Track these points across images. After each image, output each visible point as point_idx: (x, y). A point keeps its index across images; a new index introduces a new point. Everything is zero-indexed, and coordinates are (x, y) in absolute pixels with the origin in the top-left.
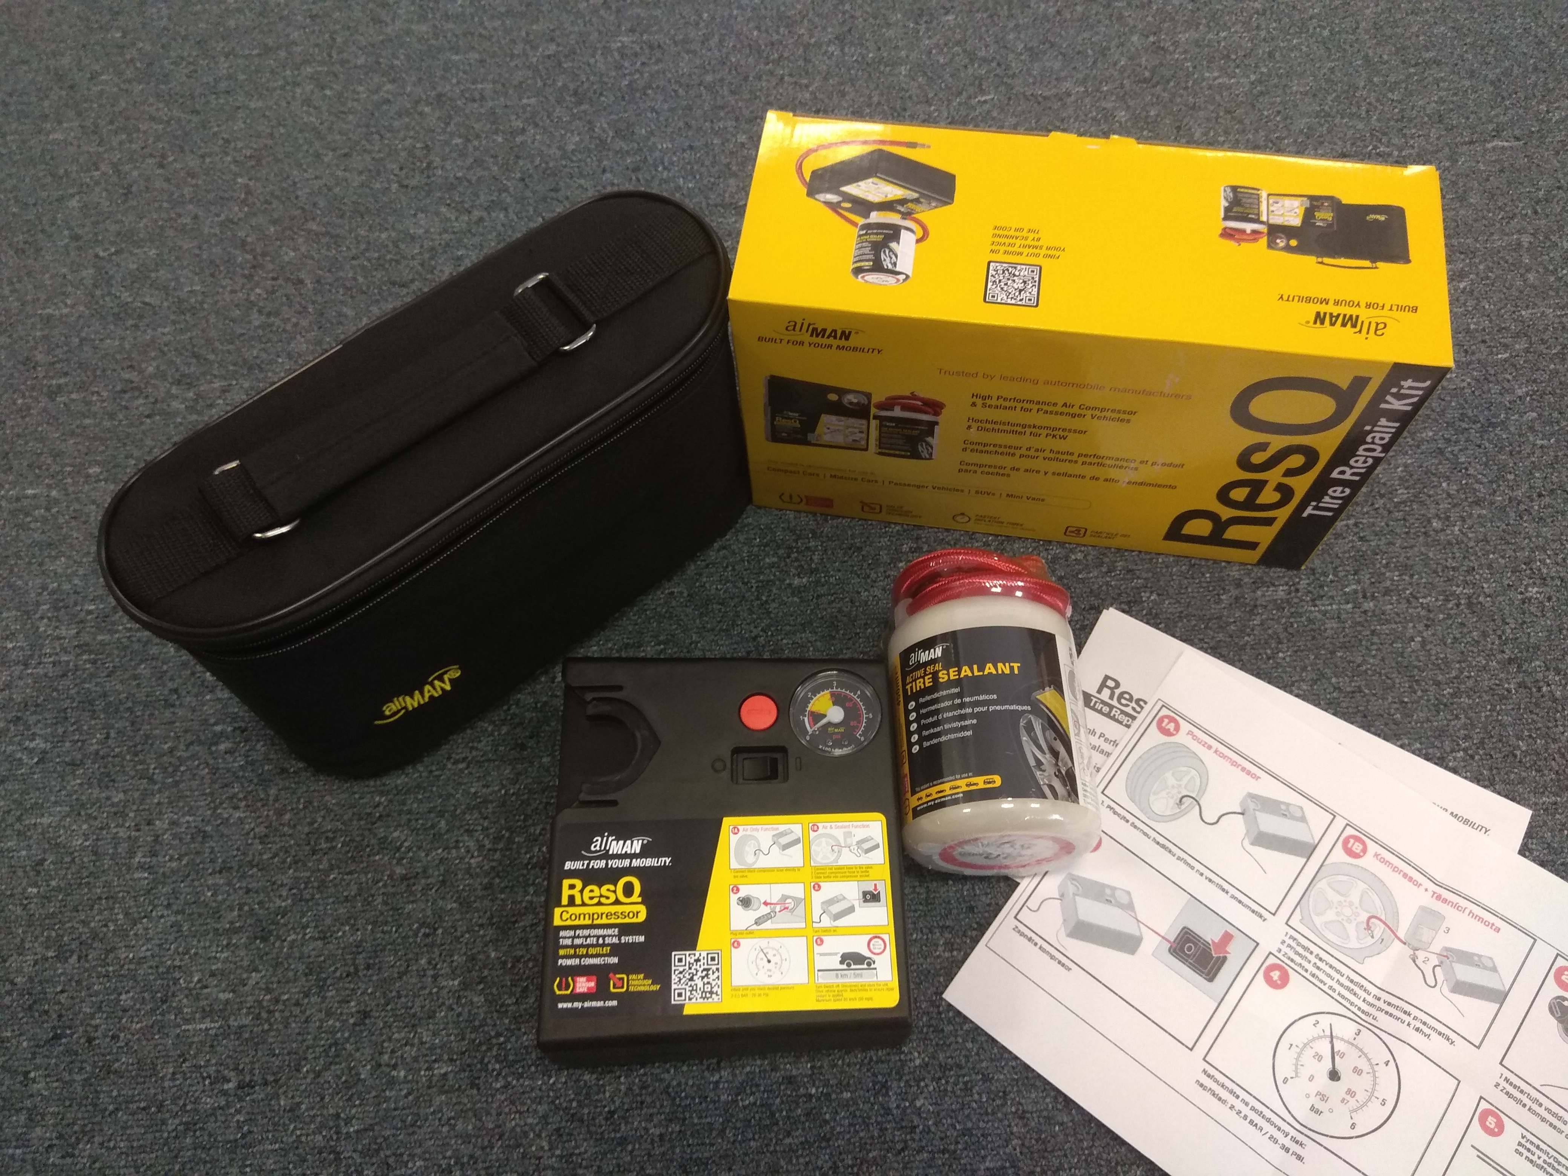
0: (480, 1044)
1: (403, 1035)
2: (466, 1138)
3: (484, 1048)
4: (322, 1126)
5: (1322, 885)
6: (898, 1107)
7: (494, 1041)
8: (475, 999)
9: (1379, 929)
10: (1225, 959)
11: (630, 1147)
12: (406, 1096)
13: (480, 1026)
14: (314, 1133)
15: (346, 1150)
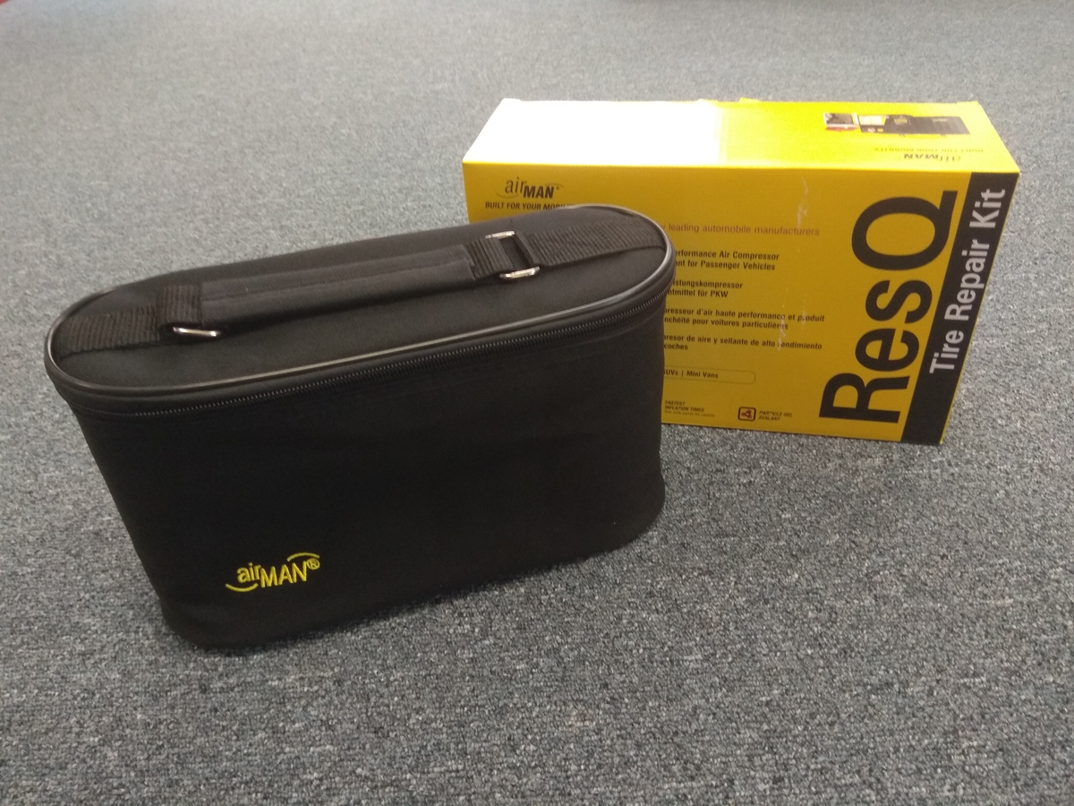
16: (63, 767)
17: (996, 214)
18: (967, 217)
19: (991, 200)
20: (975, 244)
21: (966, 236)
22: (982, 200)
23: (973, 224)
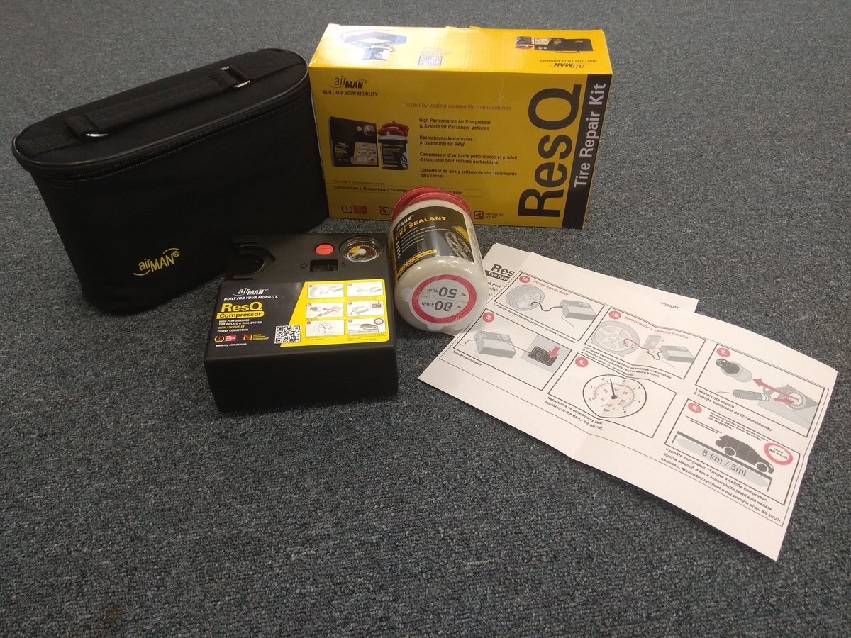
1: (133, 410)
3: (177, 413)
4: (83, 449)
5: (601, 329)
7: (183, 410)
8: (174, 394)
9: (630, 344)
10: (556, 357)
13: (176, 404)
16: (150, 402)
17: (602, 97)
18: (587, 99)
19: (599, 89)
20: (593, 114)
21: (588, 109)
22: (594, 90)
23: (590, 103)
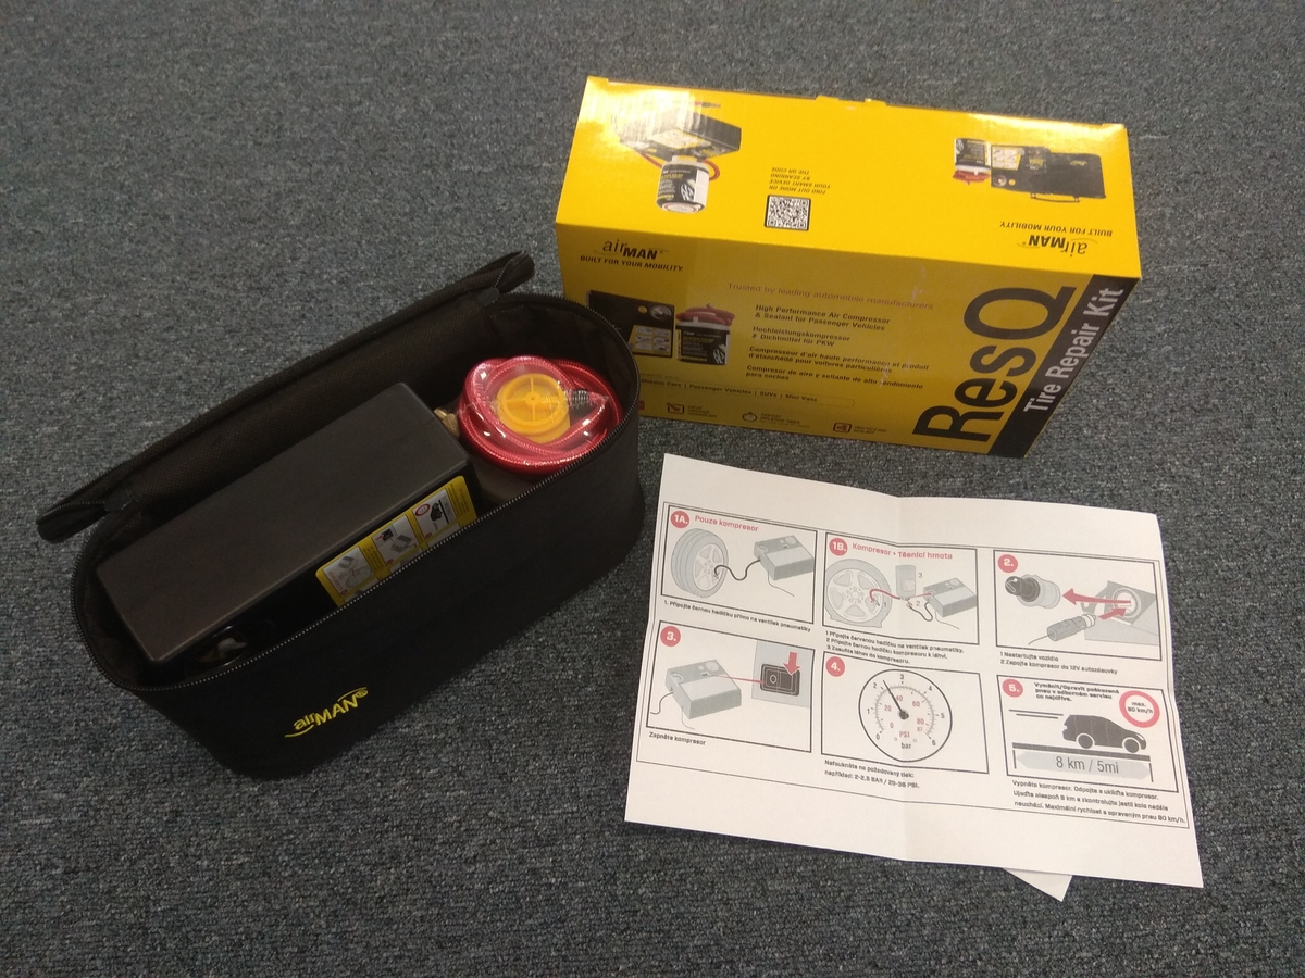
0: (273, 840)
1: (208, 831)
2: (256, 917)
3: (276, 843)
4: (134, 906)
6: (623, 894)
7: (285, 837)
8: (271, 803)
11: (395, 926)
12: (207, 882)
13: (274, 825)
14: (126, 912)
15: (153, 925)
17: (1112, 306)
18: (1082, 304)
19: (1107, 296)
20: (1086, 326)
21: (1078, 320)
22: (1100, 296)
23: (1086, 312)
